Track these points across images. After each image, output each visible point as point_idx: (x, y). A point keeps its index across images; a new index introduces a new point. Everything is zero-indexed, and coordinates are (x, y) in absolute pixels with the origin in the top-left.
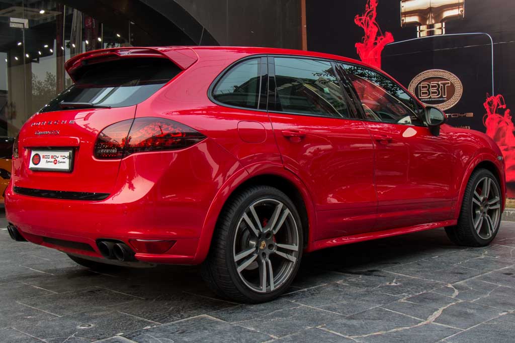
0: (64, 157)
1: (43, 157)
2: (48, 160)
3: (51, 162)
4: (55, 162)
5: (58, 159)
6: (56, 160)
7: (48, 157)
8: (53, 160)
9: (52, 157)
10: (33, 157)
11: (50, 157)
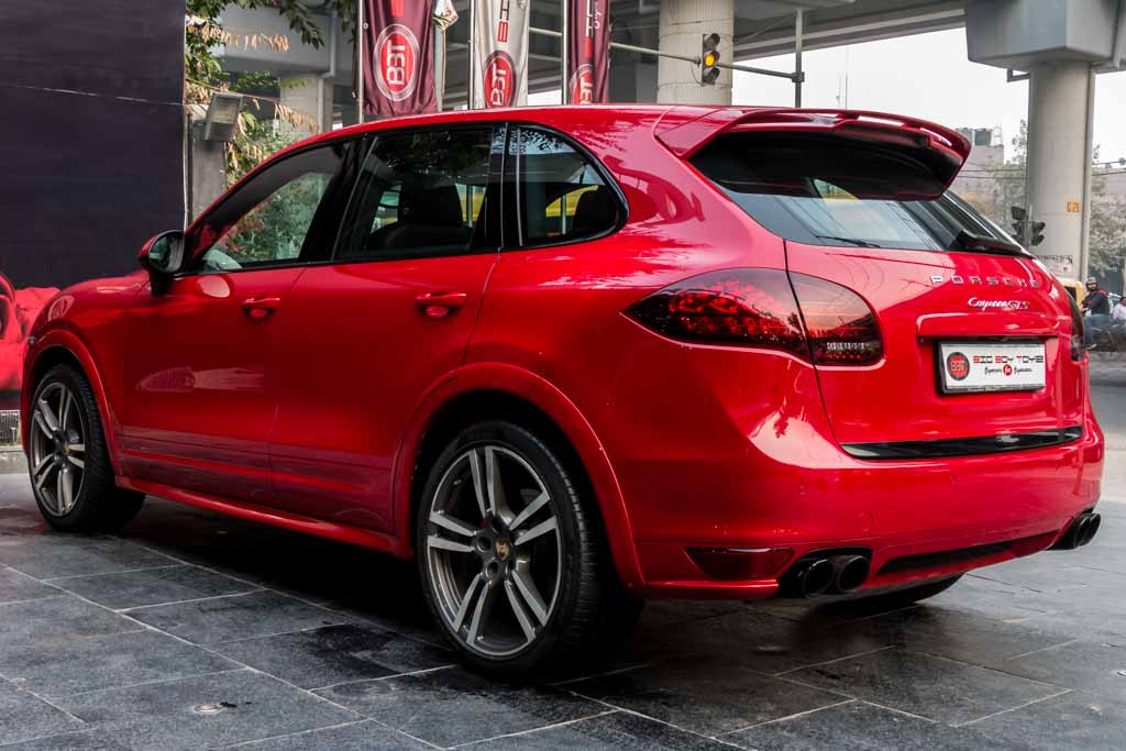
0: (1026, 359)
1: (976, 360)
2: (990, 366)
3: (998, 370)
4: (1008, 371)
5: (1013, 364)
6: (1009, 367)
7: (989, 360)
8: (1001, 366)
9: (999, 360)
10: (948, 359)
11: (994, 359)
